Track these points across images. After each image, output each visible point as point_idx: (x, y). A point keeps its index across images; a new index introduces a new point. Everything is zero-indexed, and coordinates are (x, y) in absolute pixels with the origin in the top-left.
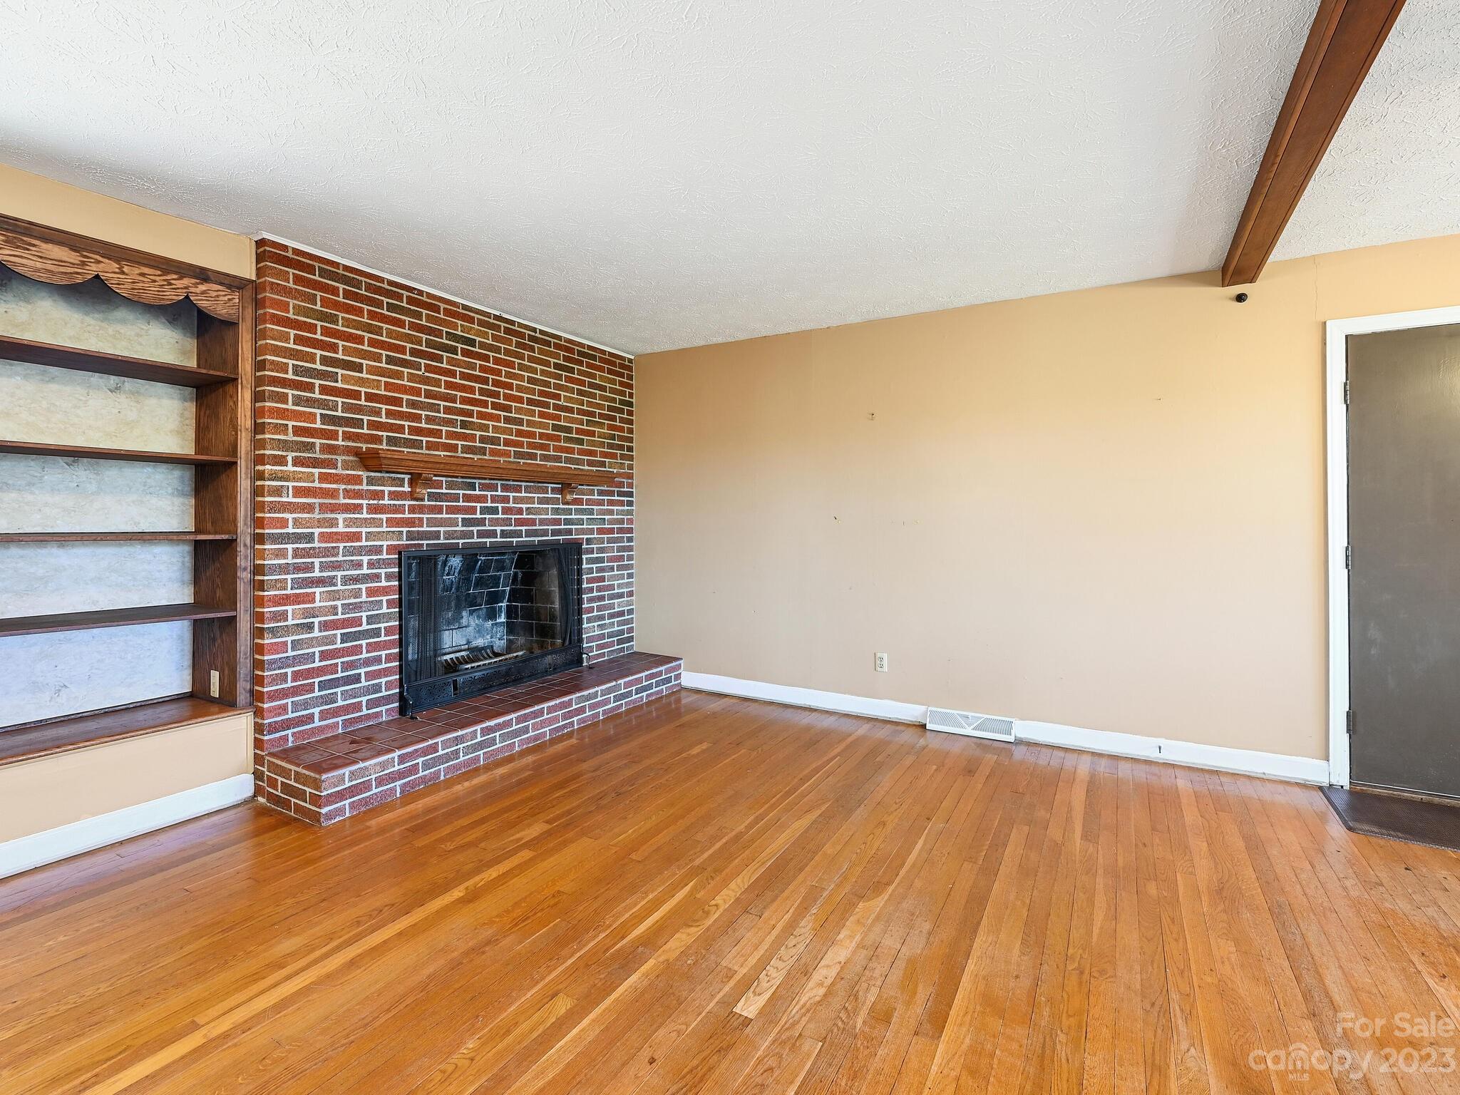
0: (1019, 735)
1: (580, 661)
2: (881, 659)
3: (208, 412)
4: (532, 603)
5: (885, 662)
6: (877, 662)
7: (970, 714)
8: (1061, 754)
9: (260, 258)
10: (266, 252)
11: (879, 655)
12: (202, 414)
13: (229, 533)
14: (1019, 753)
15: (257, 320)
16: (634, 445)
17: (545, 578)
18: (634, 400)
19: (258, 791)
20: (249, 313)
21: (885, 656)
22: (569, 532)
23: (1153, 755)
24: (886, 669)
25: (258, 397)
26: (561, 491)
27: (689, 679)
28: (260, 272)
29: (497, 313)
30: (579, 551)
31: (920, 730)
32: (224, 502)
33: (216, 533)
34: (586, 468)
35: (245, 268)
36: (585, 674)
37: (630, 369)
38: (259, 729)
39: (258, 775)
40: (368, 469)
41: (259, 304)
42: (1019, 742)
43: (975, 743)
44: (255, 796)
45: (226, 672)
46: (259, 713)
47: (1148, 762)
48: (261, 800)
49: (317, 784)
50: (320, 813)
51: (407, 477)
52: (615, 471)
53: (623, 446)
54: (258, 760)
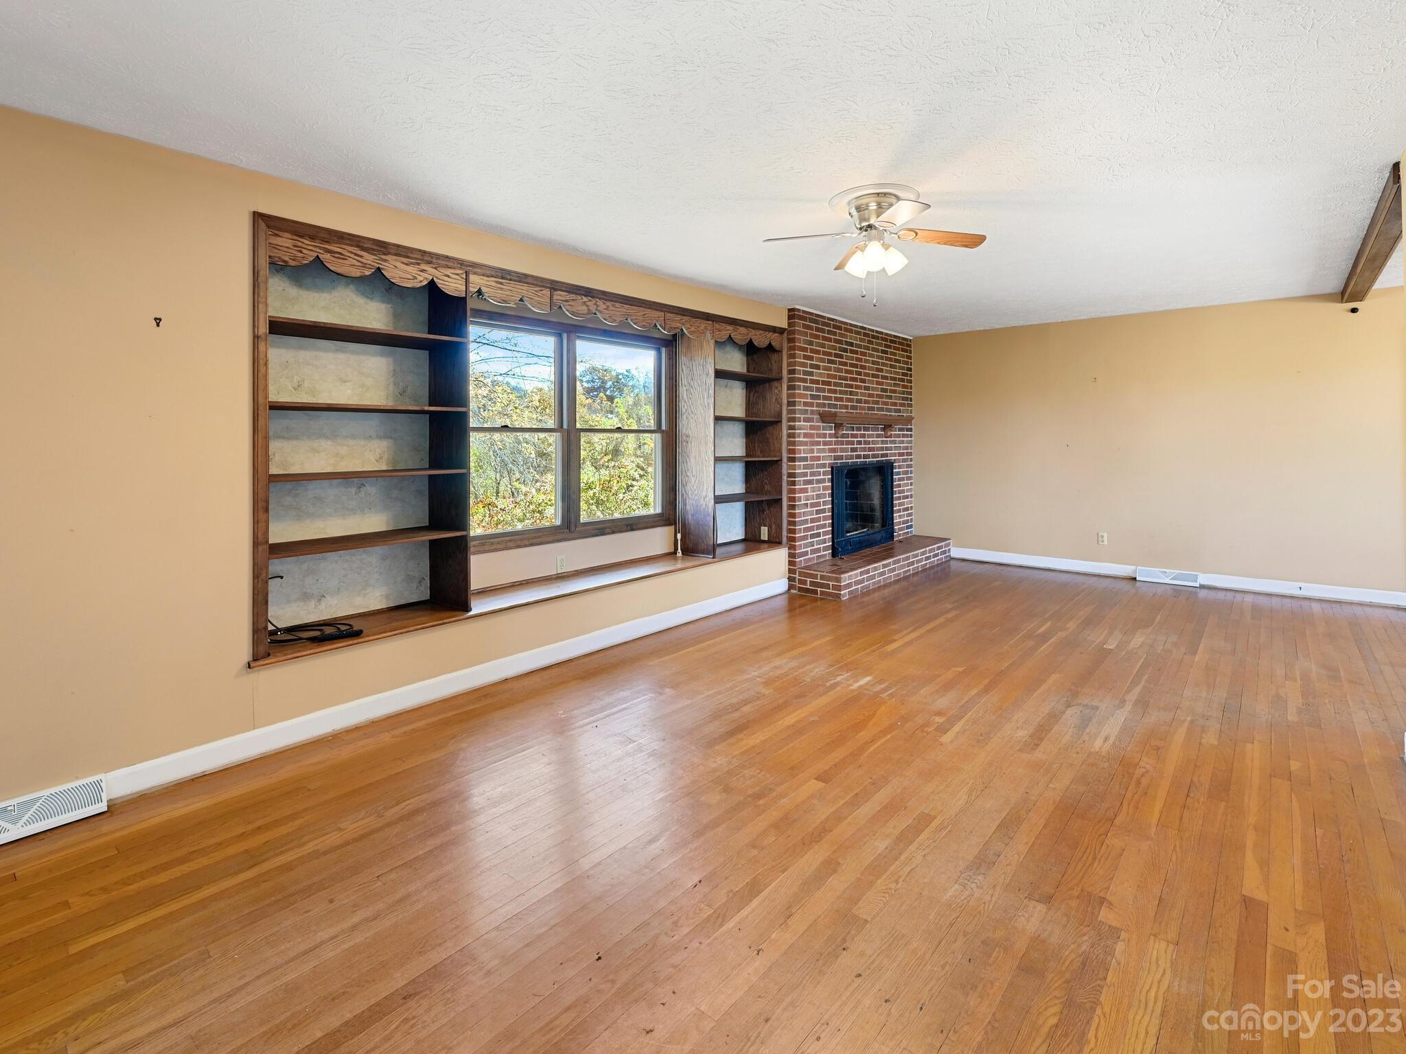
0: (1202, 583)
1: (892, 537)
2: (1103, 537)
3: (756, 395)
4: (857, 500)
5: (1105, 539)
6: (1099, 538)
7: (1167, 571)
8: (1233, 594)
9: (790, 317)
10: (792, 314)
11: (1100, 534)
12: (751, 396)
13: (779, 457)
14: (1203, 594)
15: (790, 349)
16: (912, 397)
17: (867, 485)
18: (912, 367)
19: (791, 587)
20: (785, 345)
21: (1105, 535)
22: (886, 455)
23: (1297, 593)
24: (1106, 543)
25: (789, 388)
26: (884, 429)
27: (956, 552)
28: (789, 324)
29: (861, 325)
30: (892, 467)
31: (1132, 582)
32: (771, 441)
33: (764, 457)
34: (894, 414)
35: (783, 323)
36: (897, 545)
37: (909, 346)
38: (792, 556)
39: (790, 579)
40: (823, 422)
41: (791, 340)
42: (1202, 587)
43: (1173, 589)
44: (789, 590)
45: (774, 526)
46: (792, 547)
47: (1292, 597)
48: (793, 591)
49: (838, 580)
50: (840, 594)
51: (833, 425)
52: (905, 415)
53: (907, 399)
54: (790, 571)
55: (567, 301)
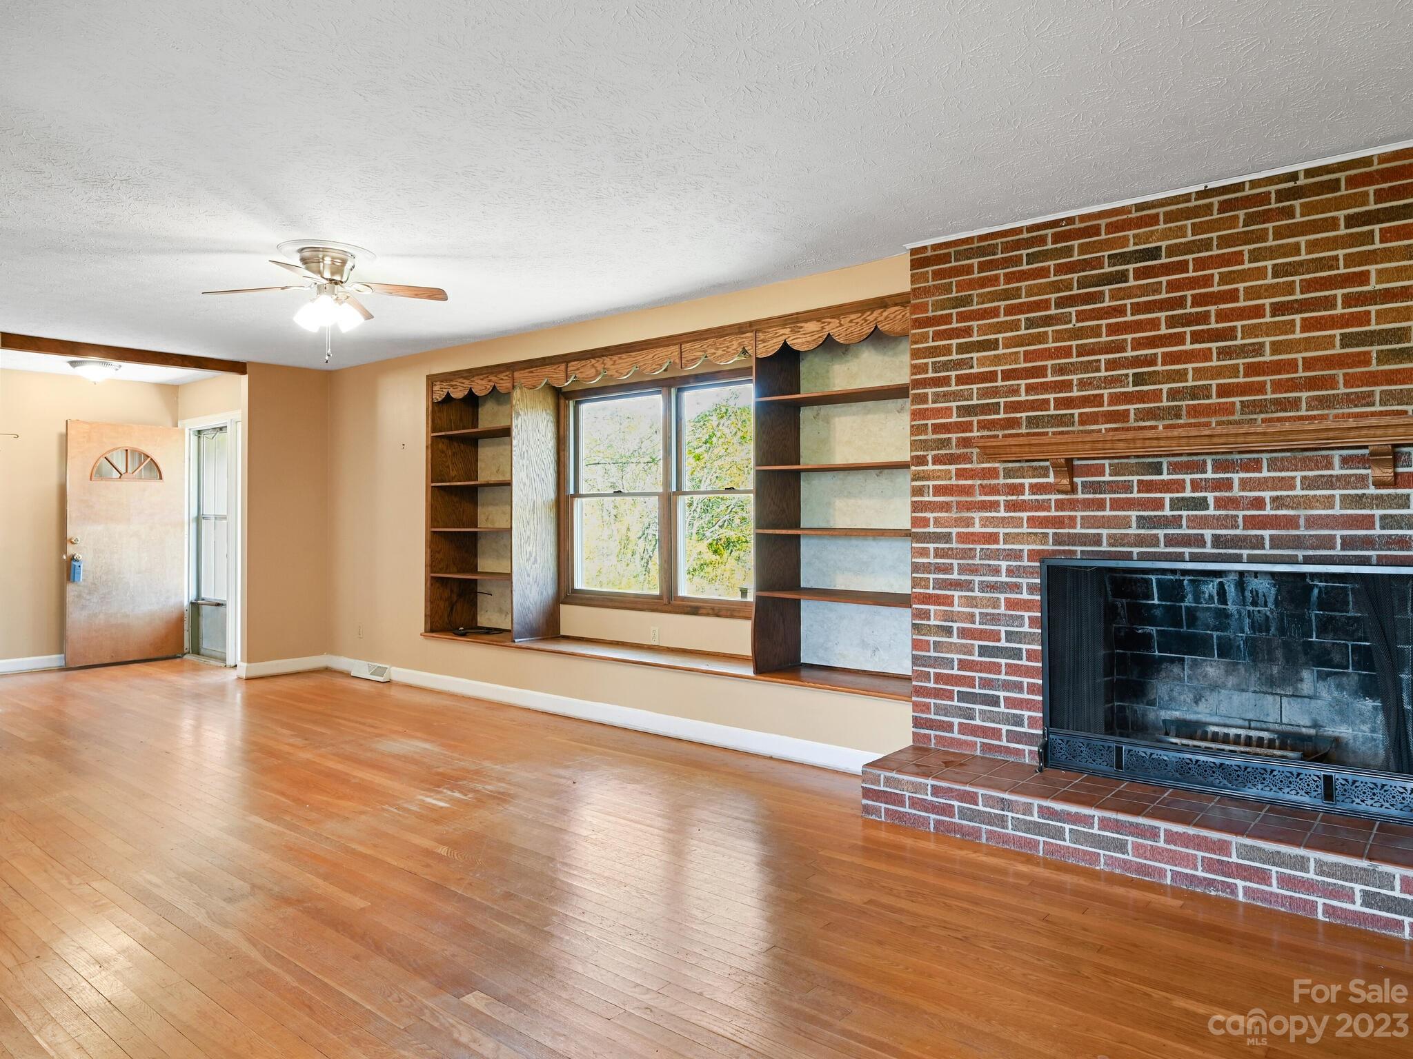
35: (905, 283)
38: (917, 722)
51: (1050, 464)
55: (578, 369)
